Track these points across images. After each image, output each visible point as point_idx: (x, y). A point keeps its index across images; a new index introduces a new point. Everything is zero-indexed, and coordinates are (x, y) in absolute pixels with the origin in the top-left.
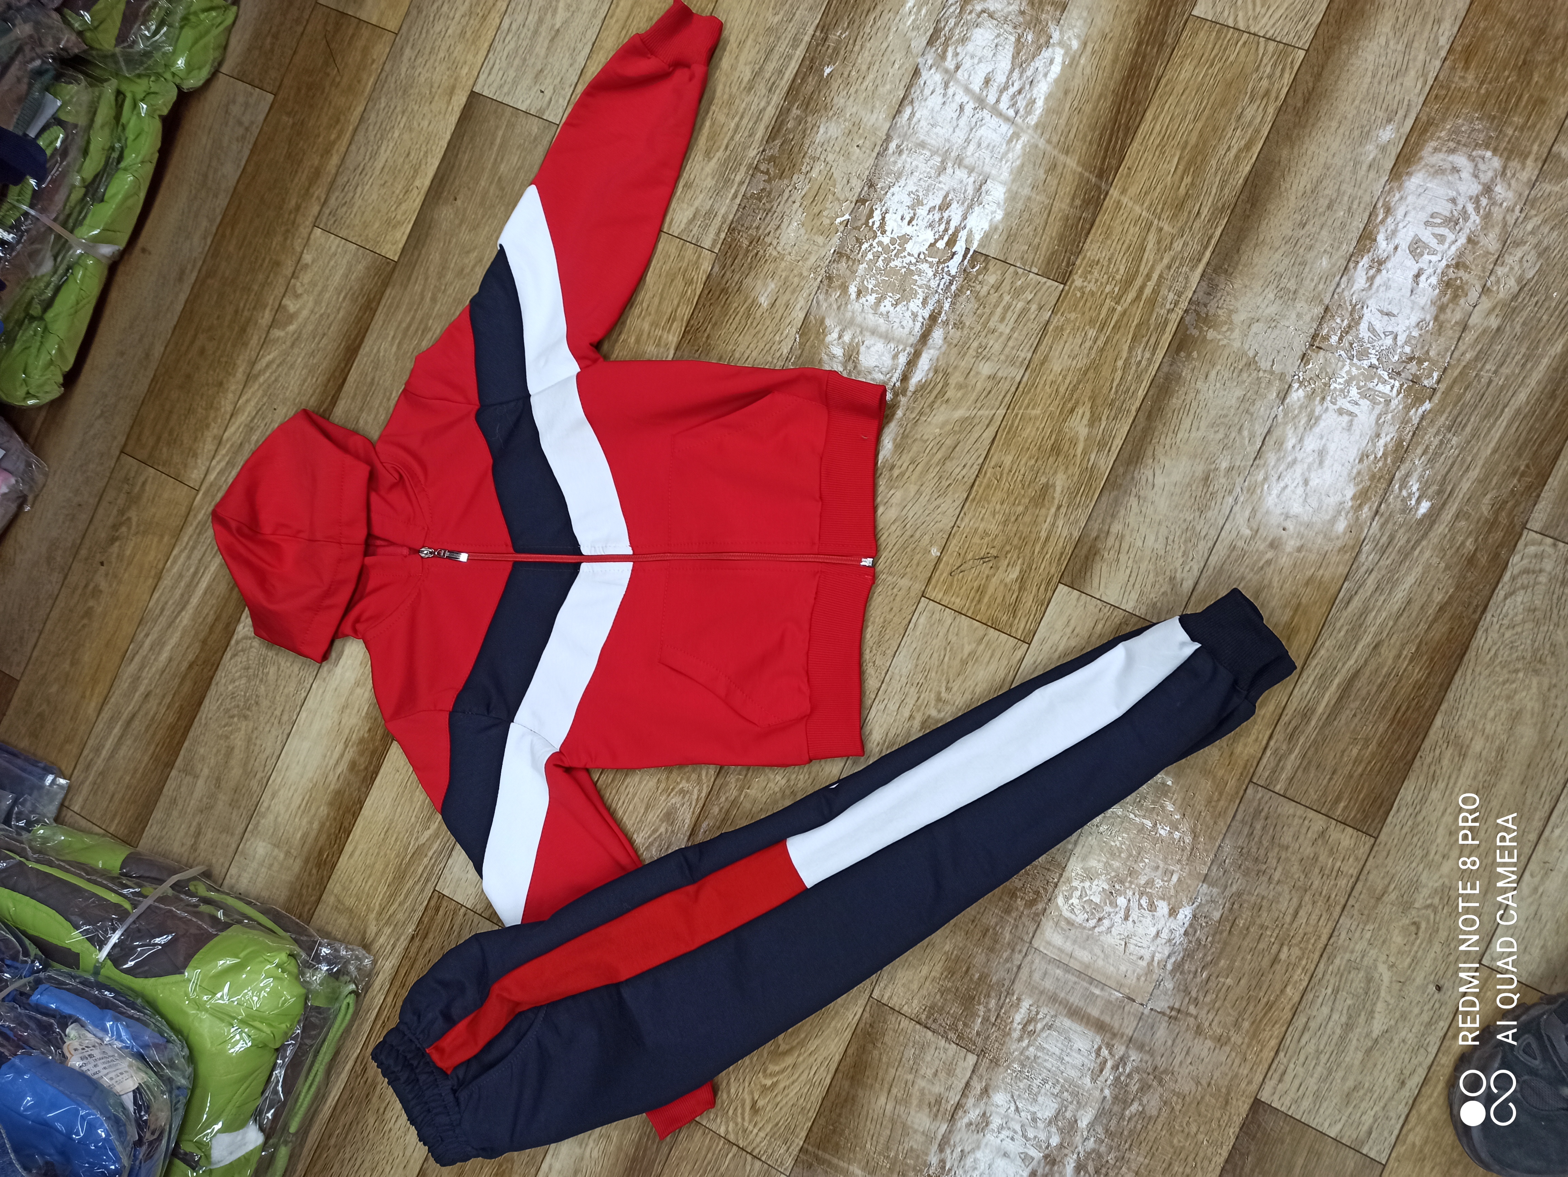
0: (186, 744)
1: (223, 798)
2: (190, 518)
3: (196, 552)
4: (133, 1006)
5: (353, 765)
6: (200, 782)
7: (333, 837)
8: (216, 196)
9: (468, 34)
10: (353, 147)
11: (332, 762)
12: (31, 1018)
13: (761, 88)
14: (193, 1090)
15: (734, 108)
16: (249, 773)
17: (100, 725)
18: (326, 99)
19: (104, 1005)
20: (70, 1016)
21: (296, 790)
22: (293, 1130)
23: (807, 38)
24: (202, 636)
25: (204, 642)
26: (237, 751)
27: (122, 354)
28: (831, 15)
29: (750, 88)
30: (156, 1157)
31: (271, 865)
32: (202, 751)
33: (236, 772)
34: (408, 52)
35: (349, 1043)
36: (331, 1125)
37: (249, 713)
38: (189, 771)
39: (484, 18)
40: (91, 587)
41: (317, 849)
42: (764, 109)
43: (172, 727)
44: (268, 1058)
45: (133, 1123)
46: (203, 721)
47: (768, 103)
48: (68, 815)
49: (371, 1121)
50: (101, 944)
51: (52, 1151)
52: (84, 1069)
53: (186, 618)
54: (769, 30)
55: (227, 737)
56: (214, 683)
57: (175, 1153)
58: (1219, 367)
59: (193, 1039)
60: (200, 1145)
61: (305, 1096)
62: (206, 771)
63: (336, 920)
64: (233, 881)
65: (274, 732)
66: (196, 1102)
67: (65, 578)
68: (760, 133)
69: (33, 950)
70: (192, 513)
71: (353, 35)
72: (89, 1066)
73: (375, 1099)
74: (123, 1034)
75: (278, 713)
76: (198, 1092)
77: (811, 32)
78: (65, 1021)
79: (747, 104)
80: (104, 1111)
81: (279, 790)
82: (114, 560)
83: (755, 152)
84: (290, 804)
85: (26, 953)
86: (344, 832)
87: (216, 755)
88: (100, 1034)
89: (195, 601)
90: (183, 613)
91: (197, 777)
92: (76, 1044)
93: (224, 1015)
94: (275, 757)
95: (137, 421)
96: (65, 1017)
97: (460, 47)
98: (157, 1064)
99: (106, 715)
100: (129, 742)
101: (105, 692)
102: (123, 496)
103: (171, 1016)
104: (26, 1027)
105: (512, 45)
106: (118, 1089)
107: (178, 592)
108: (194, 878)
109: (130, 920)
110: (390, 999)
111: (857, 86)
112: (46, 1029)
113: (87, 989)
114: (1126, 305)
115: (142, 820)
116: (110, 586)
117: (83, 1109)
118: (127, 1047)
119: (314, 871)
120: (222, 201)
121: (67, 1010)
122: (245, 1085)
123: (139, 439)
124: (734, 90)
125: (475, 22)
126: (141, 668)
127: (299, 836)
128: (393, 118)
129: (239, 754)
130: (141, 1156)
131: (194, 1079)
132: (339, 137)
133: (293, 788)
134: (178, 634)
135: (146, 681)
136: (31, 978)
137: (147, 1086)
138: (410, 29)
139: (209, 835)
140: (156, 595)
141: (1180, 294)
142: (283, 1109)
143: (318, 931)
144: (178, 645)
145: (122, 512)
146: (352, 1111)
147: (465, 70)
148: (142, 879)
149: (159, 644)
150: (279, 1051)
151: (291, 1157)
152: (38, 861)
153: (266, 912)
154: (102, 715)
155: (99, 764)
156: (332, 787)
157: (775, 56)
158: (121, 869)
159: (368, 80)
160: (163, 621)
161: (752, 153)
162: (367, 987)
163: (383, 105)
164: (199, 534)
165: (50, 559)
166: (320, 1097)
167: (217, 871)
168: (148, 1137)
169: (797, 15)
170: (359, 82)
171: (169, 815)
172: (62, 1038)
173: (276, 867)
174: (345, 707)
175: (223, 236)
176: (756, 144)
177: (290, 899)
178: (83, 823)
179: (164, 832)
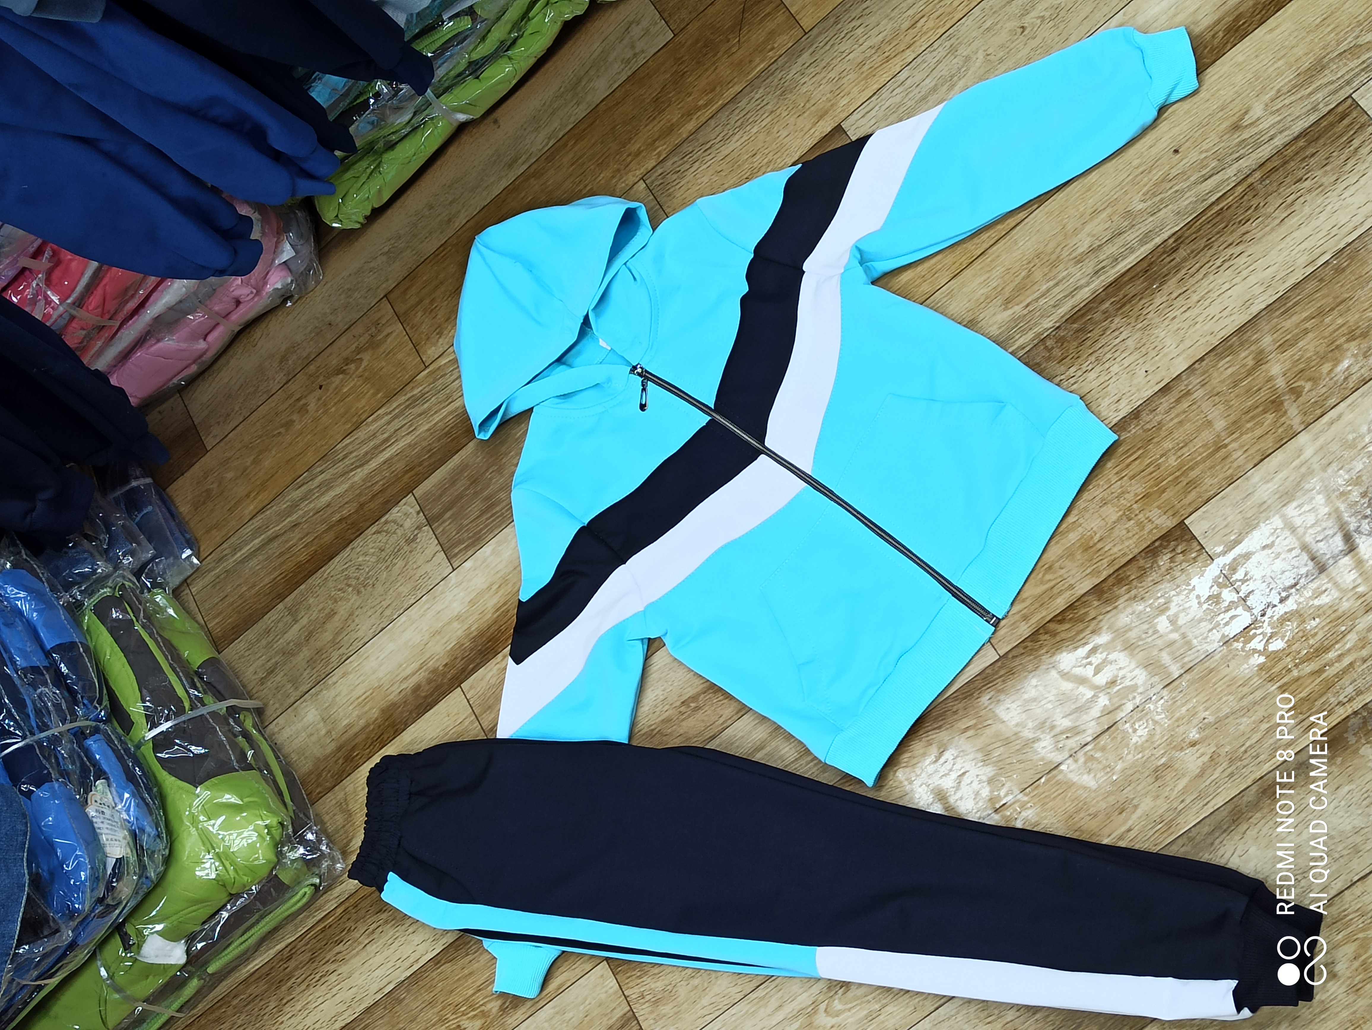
0: (302, 587)
1: (306, 653)
2: (408, 388)
3: (396, 421)
4: (149, 791)
5: (417, 688)
6: (296, 627)
7: (370, 741)
8: (578, 104)
9: (866, 67)
10: (712, 122)
11: (404, 675)
12: (79, 756)
13: (1089, 266)
14: (156, 886)
15: (1055, 271)
16: (335, 643)
17: (248, 529)
18: (714, 63)
19: (131, 778)
20: (105, 773)
21: (363, 682)
22: (210, 970)
23: (1158, 240)
24: (363, 499)
25: (362, 506)
26: (337, 617)
27: (431, 207)
28: (1193, 229)
29: (1079, 260)
30: (106, 919)
31: (311, 735)
32: (312, 600)
33: (327, 636)
34: (806, 55)
35: (290, 927)
36: (241, 987)
37: (362, 589)
38: (293, 613)
39: (888, 59)
40: (301, 403)
41: (353, 744)
42: (1081, 287)
43: (299, 565)
44: (224, 897)
45: (105, 883)
46: (325, 576)
47: (1088, 284)
48: (186, 594)
49: (272, 1005)
50: (154, 726)
51: (45, 868)
52: (94, 820)
53: (359, 475)
54: (1128, 214)
55: (336, 601)
56: (350, 547)
57: (118, 929)
58: (1353, 786)
59: (177, 845)
60: (140, 933)
61: (234, 949)
62: (304, 621)
63: (334, 815)
64: (276, 730)
65: (373, 620)
66: (153, 897)
67: (287, 383)
68: (1064, 310)
69: (106, 702)
70: (411, 385)
71: (769, 14)
72: (99, 820)
73: (284, 988)
74: (132, 809)
75: (385, 604)
76: (159, 890)
77: (1165, 236)
78: (101, 774)
79: (1068, 275)
80: (92, 861)
81: (351, 673)
82: (331, 390)
83: (1050, 325)
84: (352, 690)
85: (100, 703)
86: (380, 743)
87: (320, 611)
88: (117, 800)
89: (373, 464)
90: (359, 470)
91: (296, 621)
92: (98, 797)
93: (208, 842)
94: (362, 642)
95: (411, 276)
96: (101, 770)
97: (852, 76)
98: (142, 847)
99: (257, 522)
100: (261, 558)
101: (267, 502)
102: (367, 336)
103: (171, 816)
104: (73, 763)
105: (898, 99)
106: (108, 850)
107: (365, 449)
108: (248, 710)
109: (183, 718)
110: (340, 910)
111: (1178, 313)
112: (84, 771)
113: (126, 758)
114: (1303, 673)
115: (236, 631)
116: (317, 411)
117: (80, 851)
118: (129, 822)
119: (341, 761)
120: (581, 112)
121: (105, 767)
122: (194, 908)
123: (404, 293)
124: (1065, 254)
125: (877, 59)
126: (303, 499)
127: (345, 722)
128: (761, 112)
129: (336, 622)
130: (97, 911)
131: (162, 877)
132: (706, 105)
133: (362, 678)
134: (346, 486)
135: (301, 512)
136: (94, 724)
137: (127, 861)
138: (820, 33)
139: (278, 678)
140: (347, 441)
141: (1359, 693)
142: (213, 948)
143: (316, 815)
144: (340, 496)
145: (359, 350)
146: (262, 986)
147: (844, 102)
148: (210, 687)
149: (327, 486)
150: (234, 897)
151: (198, 992)
152: (143, 627)
153: (287, 774)
154: (254, 521)
155: (229, 563)
156: (391, 697)
157: (1120, 241)
158: (198, 668)
159: (758, 64)
160: (341, 467)
161: (1048, 323)
162: (328, 889)
163: (757, 96)
164: (407, 407)
165: (284, 359)
166: (245, 958)
167: (269, 712)
168: (109, 901)
169: (1161, 213)
170: (750, 62)
171: (258, 641)
172: (91, 786)
173: (314, 738)
174: (438, 632)
175: (565, 145)
176: (1055, 317)
177: (310, 773)
178: (192, 606)
179: (247, 654)
